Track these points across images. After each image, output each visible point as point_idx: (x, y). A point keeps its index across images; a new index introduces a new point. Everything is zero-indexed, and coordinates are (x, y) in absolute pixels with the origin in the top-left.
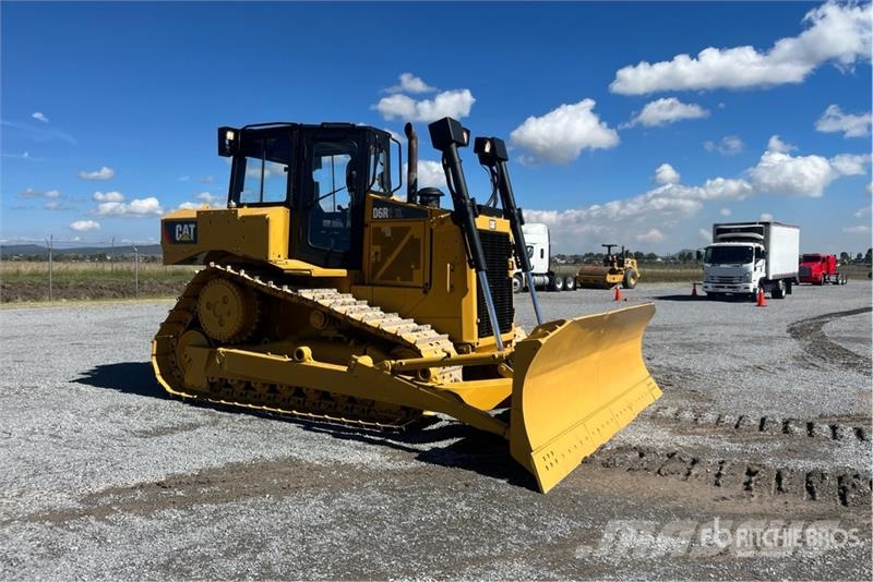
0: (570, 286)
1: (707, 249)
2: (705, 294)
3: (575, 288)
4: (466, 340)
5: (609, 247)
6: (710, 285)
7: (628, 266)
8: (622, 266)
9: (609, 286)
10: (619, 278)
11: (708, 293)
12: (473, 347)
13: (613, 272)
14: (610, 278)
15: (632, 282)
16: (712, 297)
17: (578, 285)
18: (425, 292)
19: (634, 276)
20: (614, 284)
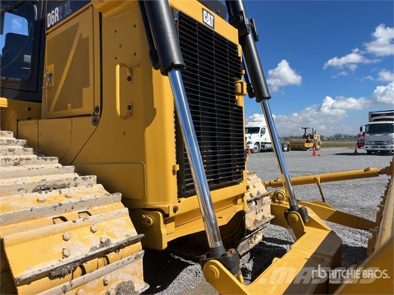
0: (286, 149)
1: (366, 126)
2: (366, 152)
3: (288, 150)
4: (152, 203)
5: (305, 129)
6: (369, 146)
7: (316, 138)
8: (313, 138)
9: (306, 149)
10: (311, 145)
11: (368, 151)
12: (166, 216)
13: (308, 142)
14: (306, 145)
15: (318, 147)
16: (369, 153)
17: (290, 149)
18: (95, 122)
19: (319, 144)
20: (309, 148)
